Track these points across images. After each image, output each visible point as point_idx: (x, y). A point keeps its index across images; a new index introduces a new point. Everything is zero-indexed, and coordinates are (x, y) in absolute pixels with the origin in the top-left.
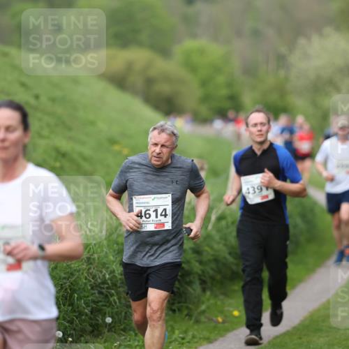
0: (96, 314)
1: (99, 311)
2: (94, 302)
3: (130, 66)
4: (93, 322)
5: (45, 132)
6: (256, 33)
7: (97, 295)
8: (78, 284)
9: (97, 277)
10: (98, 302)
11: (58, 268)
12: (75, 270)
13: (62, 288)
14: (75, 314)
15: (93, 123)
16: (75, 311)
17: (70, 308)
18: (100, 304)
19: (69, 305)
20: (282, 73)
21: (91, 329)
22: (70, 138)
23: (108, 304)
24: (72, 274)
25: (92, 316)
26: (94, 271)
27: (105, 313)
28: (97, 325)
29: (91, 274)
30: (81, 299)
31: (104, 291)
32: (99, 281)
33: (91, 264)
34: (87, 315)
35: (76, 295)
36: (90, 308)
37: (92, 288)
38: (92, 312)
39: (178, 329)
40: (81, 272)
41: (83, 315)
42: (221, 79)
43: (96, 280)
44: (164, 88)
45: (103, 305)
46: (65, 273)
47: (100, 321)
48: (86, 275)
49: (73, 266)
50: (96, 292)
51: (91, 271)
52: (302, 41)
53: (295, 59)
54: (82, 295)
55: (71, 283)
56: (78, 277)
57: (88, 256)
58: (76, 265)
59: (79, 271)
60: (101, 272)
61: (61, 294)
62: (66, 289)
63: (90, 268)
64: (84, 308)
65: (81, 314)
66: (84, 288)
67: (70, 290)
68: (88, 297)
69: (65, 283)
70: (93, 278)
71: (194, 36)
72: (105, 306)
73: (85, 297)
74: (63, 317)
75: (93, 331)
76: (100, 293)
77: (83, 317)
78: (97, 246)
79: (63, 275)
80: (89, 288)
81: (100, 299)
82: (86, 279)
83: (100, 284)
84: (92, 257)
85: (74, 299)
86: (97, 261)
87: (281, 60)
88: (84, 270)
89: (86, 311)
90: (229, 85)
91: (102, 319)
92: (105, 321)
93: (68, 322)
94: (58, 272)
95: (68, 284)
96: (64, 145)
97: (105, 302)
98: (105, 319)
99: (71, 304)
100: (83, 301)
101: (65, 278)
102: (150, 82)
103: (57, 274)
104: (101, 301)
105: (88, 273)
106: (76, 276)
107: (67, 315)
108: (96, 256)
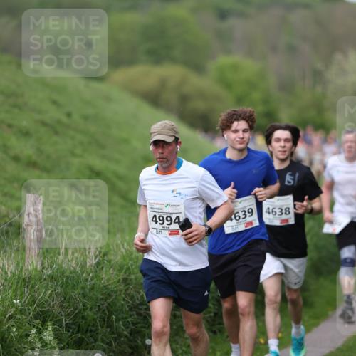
0: (136, 335)
1: (138, 332)
2: (133, 323)
3: (163, 83)
4: (133, 344)
5: (78, 151)
6: (292, 49)
7: (135, 316)
8: (116, 305)
9: (135, 298)
10: (136, 324)
11: (95, 289)
12: (112, 291)
13: (99, 310)
14: (113, 336)
15: (126, 141)
16: (113, 333)
17: (109, 330)
18: (139, 325)
19: (107, 327)
20: (319, 89)
21: (130, 350)
22: (103, 157)
23: (147, 326)
24: (109, 295)
25: (131, 338)
26: (132, 292)
27: (145, 335)
28: (137, 347)
29: (129, 295)
30: (119, 320)
31: (142, 312)
32: (138, 302)
33: (129, 284)
34: (126, 336)
35: (114, 317)
36: (129, 330)
37: (130, 309)
38: (131, 334)
39: (219, 351)
40: (119, 293)
41: (122, 337)
42: (256, 96)
43: (135, 301)
44: (199, 105)
45: (142, 327)
46: (102, 294)
47: (140, 343)
48: (123, 296)
49: (110, 286)
50: (135, 313)
51: (128, 292)
52: (339, 56)
53: (331, 74)
54: (120, 316)
55: (109, 304)
56: (116, 298)
57: (125, 276)
58: (113, 286)
59: (116, 292)
60: (139, 293)
61: (99, 315)
62: (104, 311)
63: (127, 289)
64: (123, 330)
65: (120, 335)
66: (122, 310)
67: (108, 311)
68: (126, 318)
69: (102, 305)
70: (131, 299)
71: (228, 52)
72: (145, 327)
73: (123, 318)
74: (102, 339)
75: (132, 353)
76: (139, 314)
77: (122, 339)
78: (133, 267)
79: (101, 297)
80: (127, 309)
81: (139, 321)
82: (124, 300)
83: (138, 305)
84: (129, 278)
85: (112, 321)
86: (134, 281)
87: (318, 76)
88: (121, 291)
89: (125, 332)
90: (266, 101)
91: (141, 341)
92: (145, 343)
93: (107, 344)
94: (95, 293)
95: (106, 305)
96: (98, 164)
97: (144, 323)
98: (145, 340)
99: (110, 326)
100: (121, 323)
101: (102, 299)
102: (184, 99)
103: (94, 295)
104: (139, 323)
105: (126, 294)
106: (113, 297)
107: (106, 337)
108: (133, 277)
